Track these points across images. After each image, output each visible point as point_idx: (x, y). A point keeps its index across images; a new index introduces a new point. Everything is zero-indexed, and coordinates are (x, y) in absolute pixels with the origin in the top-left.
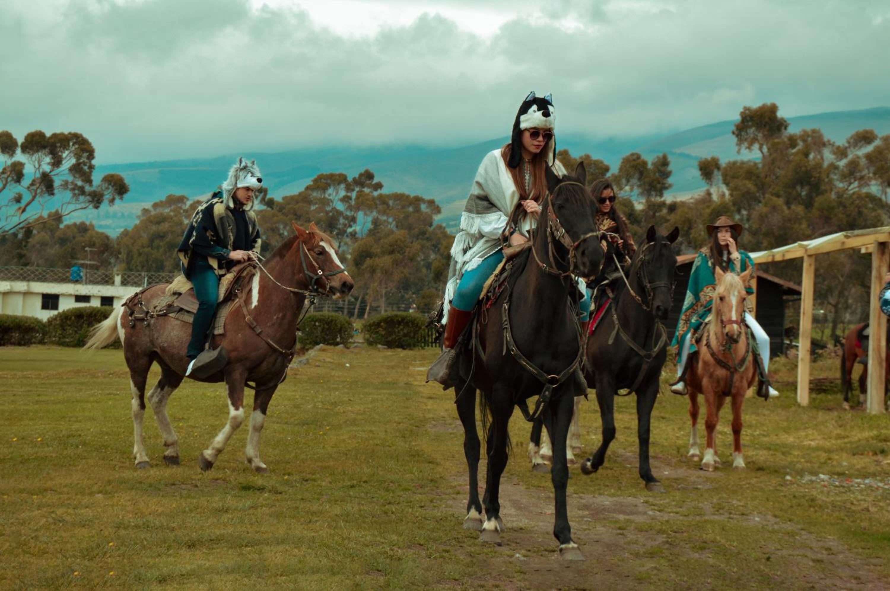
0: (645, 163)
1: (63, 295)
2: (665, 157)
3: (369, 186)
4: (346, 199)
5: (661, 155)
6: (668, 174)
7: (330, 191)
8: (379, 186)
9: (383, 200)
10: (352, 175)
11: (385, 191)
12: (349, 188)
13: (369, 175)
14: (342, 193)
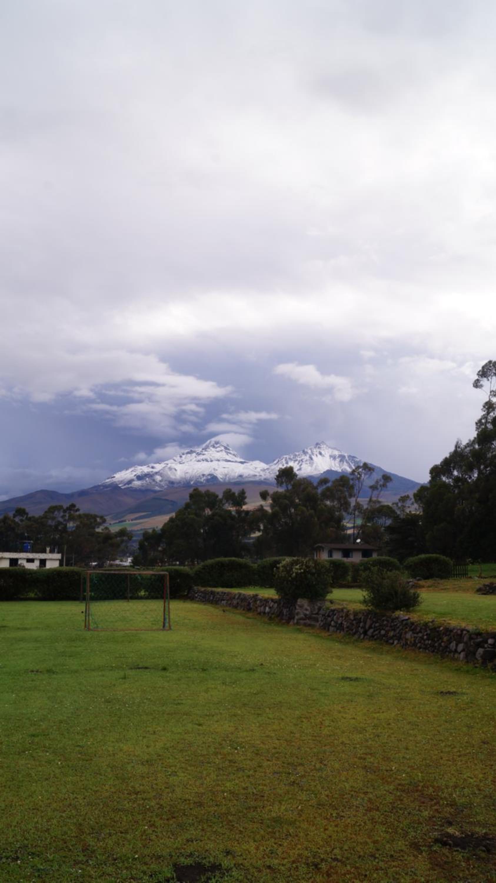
0: (234, 494)
1: (20, 559)
2: (243, 490)
3: (74, 510)
4: (63, 517)
5: (241, 490)
6: (245, 498)
7: (56, 513)
8: (78, 510)
9: (80, 516)
10: (65, 505)
11: (81, 512)
12: (65, 511)
13: (73, 506)
14: (62, 514)
